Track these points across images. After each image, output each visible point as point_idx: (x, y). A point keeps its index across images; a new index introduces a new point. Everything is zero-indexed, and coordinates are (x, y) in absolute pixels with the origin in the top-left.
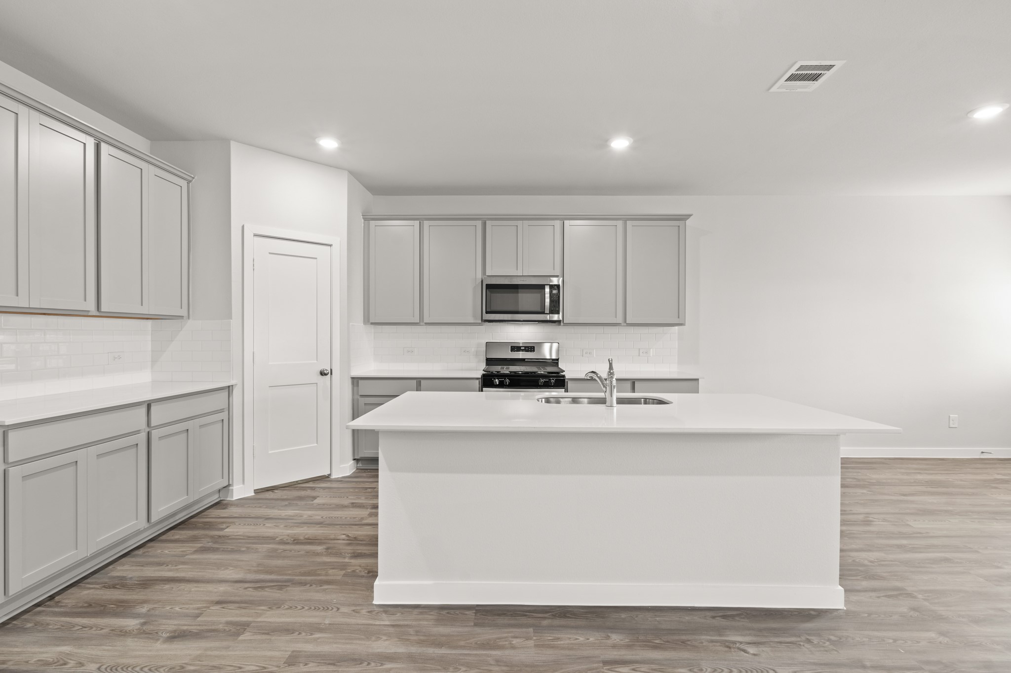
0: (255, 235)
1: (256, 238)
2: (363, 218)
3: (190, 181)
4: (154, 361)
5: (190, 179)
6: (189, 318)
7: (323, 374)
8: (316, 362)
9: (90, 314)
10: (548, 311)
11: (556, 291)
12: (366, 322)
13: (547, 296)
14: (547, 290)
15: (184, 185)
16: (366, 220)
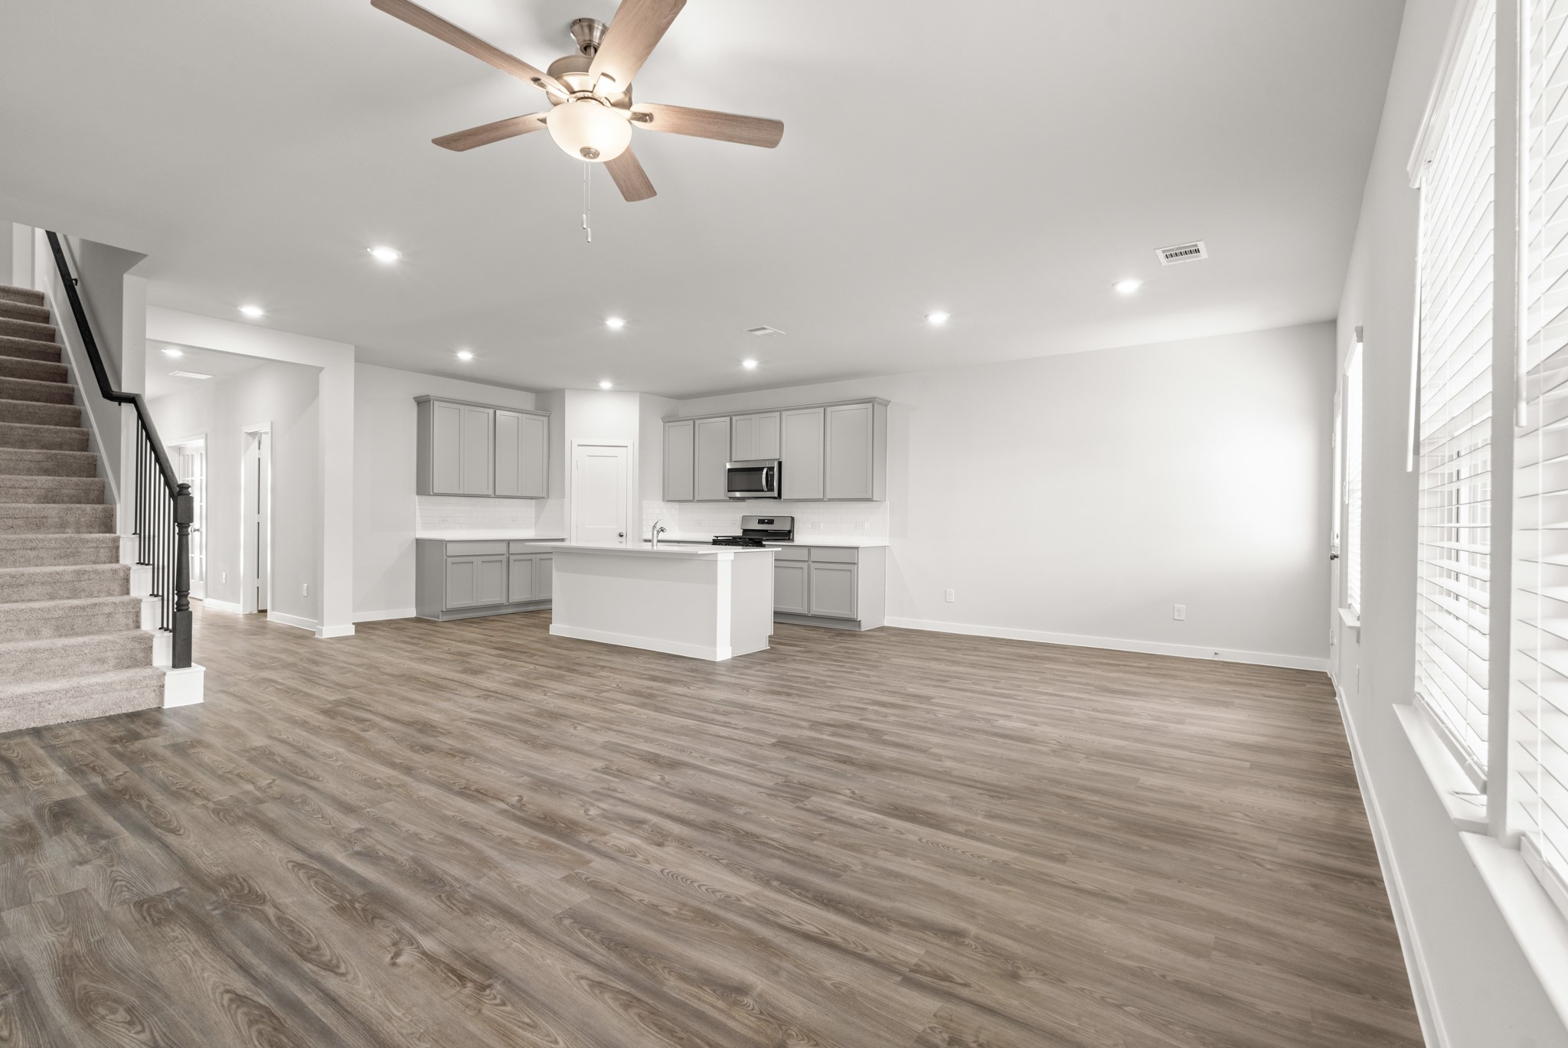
0: (579, 445)
1: (580, 447)
3: (550, 417)
4: (536, 524)
6: (548, 497)
9: (491, 496)
10: (765, 489)
11: (772, 473)
12: (664, 500)
13: (764, 476)
14: (765, 471)
15: (545, 419)
16: (664, 423)
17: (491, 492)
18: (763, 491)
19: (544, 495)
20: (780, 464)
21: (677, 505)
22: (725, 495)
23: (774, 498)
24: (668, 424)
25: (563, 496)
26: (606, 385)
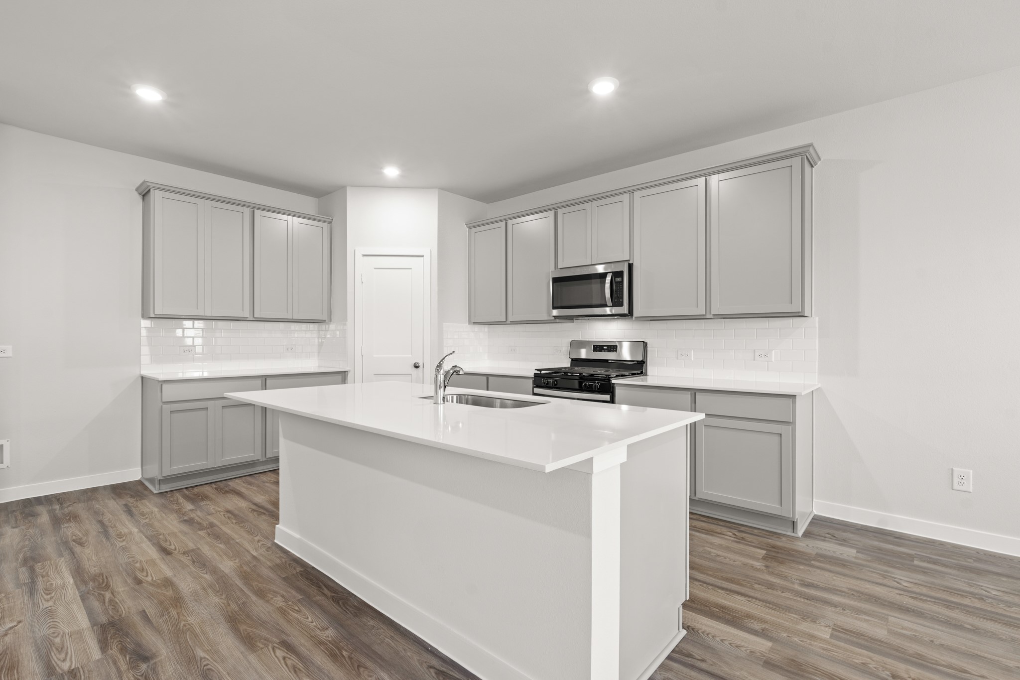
0: (364, 256)
1: (362, 258)
2: (468, 227)
3: (331, 222)
4: (319, 353)
5: (331, 221)
6: (331, 321)
7: (416, 367)
8: (411, 356)
9: (248, 319)
10: (609, 303)
11: (619, 279)
12: (470, 322)
13: (608, 286)
14: (608, 279)
15: (325, 226)
16: (470, 228)
17: (247, 314)
18: (606, 306)
19: (325, 317)
20: (630, 267)
21: (486, 328)
22: (549, 313)
23: (622, 316)
24: (474, 230)
25: (345, 319)
26: (391, 172)
